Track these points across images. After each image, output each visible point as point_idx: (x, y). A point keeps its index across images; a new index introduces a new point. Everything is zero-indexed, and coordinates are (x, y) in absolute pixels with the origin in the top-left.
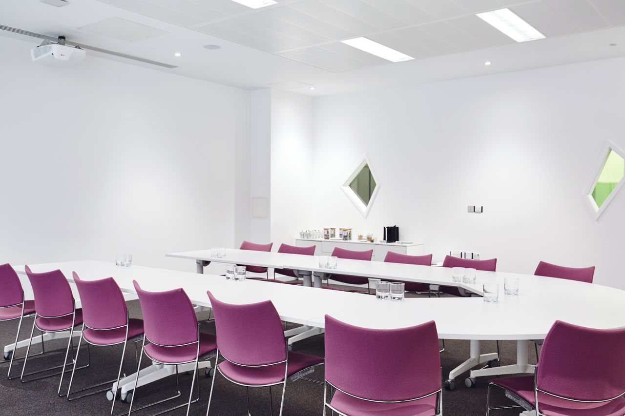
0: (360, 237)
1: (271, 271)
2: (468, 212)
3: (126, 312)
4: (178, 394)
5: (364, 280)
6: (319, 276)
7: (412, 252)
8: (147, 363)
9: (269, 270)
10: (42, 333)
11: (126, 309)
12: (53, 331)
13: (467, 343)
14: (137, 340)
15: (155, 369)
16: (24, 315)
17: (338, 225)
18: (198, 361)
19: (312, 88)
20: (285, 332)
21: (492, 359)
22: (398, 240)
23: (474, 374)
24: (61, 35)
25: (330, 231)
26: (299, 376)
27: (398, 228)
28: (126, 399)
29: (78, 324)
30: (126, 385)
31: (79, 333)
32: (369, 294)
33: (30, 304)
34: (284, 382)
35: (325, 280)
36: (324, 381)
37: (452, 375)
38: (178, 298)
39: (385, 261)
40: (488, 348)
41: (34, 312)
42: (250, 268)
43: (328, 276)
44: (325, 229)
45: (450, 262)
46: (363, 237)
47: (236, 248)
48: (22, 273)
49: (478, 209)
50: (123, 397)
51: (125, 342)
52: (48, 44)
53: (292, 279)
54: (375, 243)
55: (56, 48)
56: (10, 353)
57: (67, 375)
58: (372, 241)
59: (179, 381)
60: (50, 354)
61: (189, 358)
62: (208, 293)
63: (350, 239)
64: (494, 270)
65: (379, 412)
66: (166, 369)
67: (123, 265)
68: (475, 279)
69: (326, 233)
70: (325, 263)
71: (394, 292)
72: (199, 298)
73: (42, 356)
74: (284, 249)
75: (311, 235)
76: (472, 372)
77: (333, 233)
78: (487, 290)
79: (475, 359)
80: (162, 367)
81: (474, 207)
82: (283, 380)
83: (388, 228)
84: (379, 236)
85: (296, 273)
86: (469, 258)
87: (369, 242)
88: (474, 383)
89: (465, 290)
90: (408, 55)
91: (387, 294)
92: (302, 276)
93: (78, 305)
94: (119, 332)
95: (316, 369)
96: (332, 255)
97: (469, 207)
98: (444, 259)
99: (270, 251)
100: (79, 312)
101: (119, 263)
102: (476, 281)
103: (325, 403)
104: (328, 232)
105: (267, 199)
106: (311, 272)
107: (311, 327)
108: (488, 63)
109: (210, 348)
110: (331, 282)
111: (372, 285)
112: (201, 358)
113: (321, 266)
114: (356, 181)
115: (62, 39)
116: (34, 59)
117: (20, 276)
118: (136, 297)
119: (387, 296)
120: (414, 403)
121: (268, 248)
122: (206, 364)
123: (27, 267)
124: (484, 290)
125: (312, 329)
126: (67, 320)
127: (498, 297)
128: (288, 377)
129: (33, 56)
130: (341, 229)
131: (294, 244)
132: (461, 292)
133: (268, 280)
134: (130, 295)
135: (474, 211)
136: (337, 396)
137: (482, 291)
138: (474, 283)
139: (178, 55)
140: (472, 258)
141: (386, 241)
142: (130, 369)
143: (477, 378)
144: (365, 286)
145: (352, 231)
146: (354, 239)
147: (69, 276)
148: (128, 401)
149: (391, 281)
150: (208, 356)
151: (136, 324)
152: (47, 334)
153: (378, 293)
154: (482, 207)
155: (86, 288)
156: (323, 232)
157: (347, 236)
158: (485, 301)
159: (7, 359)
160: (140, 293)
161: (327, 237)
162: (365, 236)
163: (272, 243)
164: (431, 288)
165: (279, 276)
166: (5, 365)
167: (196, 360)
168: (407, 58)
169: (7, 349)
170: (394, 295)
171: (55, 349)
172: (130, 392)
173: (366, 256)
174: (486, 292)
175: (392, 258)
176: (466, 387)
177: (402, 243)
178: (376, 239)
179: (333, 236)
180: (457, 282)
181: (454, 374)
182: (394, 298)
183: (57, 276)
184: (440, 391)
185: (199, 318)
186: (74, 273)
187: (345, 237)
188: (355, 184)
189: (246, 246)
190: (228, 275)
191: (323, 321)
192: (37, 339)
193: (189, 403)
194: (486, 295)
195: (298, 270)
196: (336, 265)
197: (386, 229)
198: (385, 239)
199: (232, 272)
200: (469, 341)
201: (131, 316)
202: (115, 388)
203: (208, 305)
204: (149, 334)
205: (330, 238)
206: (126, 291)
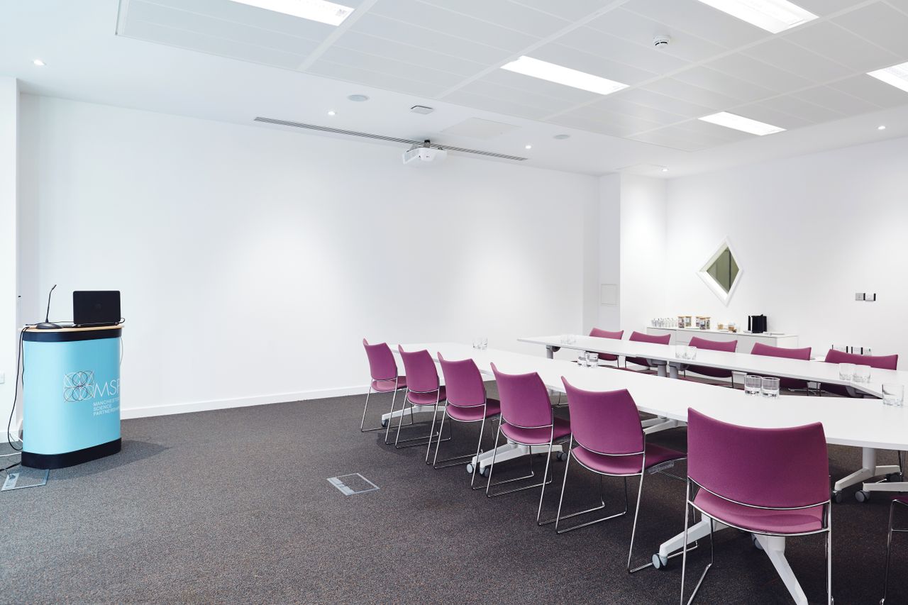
0: (720, 327)
1: (622, 360)
2: (856, 300)
3: (484, 392)
4: (531, 474)
5: (728, 373)
6: (675, 367)
7: (782, 344)
8: (503, 441)
9: (620, 358)
10: (412, 406)
11: (484, 389)
12: (421, 405)
13: (858, 451)
14: (494, 419)
15: (509, 448)
16: (398, 389)
17: (695, 313)
18: (553, 444)
19: (665, 170)
20: (642, 422)
21: (892, 472)
22: (765, 330)
23: (867, 487)
24: (427, 139)
25: (685, 319)
26: (657, 469)
27: (765, 317)
28: (484, 473)
29: (442, 400)
30: (485, 460)
31: (443, 408)
32: (733, 388)
33: (402, 379)
34: (642, 474)
35: (682, 371)
36: (686, 477)
37: (839, 485)
38: (533, 381)
39: (752, 353)
40: (885, 458)
41: (406, 387)
42: (602, 356)
43: (685, 367)
44: (680, 317)
45: (834, 357)
46: (724, 327)
47: (584, 334)
48: (396, 352)
49: (869, 296)
50: (482, 471)
51: (484, 420)
52: (416, 148)
53: (644, 368)
54: (737, 333)
55: (423, 151)
56: (387, 421)
57: (434, 445)
58: (735, 331)
59: (532, 463)
60: (418, 425)
61: (544, 441)
62: (562, 378)
63: (708, 328)
64: (895, 368)
65: (751, 517)
66: (520, 449)
67: (479, 348)
68: (869, 377)
69: (681, 321)
70: (682, 353)
71: (766, 387)
72: (553, 383)
73: (412, 426)
74: (636, 337)
75: (663, 324)
76: (865, 485)
77: (688, 321)
78: (888, 392)
79: (868, 471)
80: (516, 447)
81: (864, 294)
82: (641, 472)
83: (753, 317)
84: (743, 326)
85: (649, 363)
86: (857, 352)
87: (731, 332)
88: (868, 498)
89: (855, 389)
90: (777, 126)
91: (758, 389)
92: (656, 366)
93: (442, 383)
94: (478, 411)
95: (676, 464)
96: (690, 345)
97: (856, 294)
98: (826, 353)
99: (621, 339)
100: (443, 389)
101: (476, 345)
102: (871, 380)
103: (688, 501)
104: (683, 321)
105: (616, 286)
106: (666, 362)
107: (665, 419)
108: (882, 128)
109: (564, 432)
110: (688, 373)
111: (737, 380)
112: (555, 441)
113: (677, 356)
114: (715, 266)
115: (427, 142)
116: (404, 162)
117: (394, 354)
118: (493, 378)
119: (758, 392)
120: (794, 513)
121: (619, 336)
122: (559, 448)
123: (400, 347)
124: (883, 391)
125: (668, 422)
126: (433, 395)
127: (902, 400)
128: (645, 469)
129: (404, 160)
130: (697, 318)
131: (645, 332)
132: (850, 392)
133: (619, 368)
134: (488, 376)
135: (864, 299)
136: (701, 495)
137: (881, 392)
138: (868, 382)
139: (528, 147)
140: (862, 353)
141: (751, 331)
142: (487, 446)
143: (872, 493)
144: (729, 379)
145: (710, 320)
146: (713, 328)
147: (434, 356)
148: (486, 475)
149: (763, 376)
150: (561, 440)
151: (493, 404)
152: (415, 407)
153: (747, 388)
154: (875, 295)
155: (450, 367)
156: (677, 321)
157: (704, 325)
158: (884, 403)
159: (385, 426)
160: (497, 374)
161: (681, 326)
162: (726, 325)
163: (623, 331)
164: (810, 385)
165: (630, 365)
166: (383, 431)
167: (551, 443)
168: (776, 129)
169: (384, 417)
170: (766, 391)
171: (422, 421)
172: (488, 467)
173: (730, 347)
174: (886, 393)
175: (759, 350)
176: (857, 502)
177: (771, 334)
178: (739, 329)
179: (689, 324)
180: (845, 381)
181: (841, 485)
182: (767, 394)
183: (424, 355)
184: (828, 503)
185: (553, 402)
186: (439, 353)
187: (703, 327)
188: (714, 269)
189: (595, 333)
190: (580, 362)
191: (686, 415)
192: (408, 411)
193: (544, 484)
194: (886, 396)
195: (652, 360)
196: (695, 356)
197: (751, 319)
198: (749, 329)
199: (584, 359)
200: (861, 449)
201: (488, 397)
202: (474, 461)
203: (563, 390)
204: (506, 414)
205: (686, 327)
206: (484, 372)
